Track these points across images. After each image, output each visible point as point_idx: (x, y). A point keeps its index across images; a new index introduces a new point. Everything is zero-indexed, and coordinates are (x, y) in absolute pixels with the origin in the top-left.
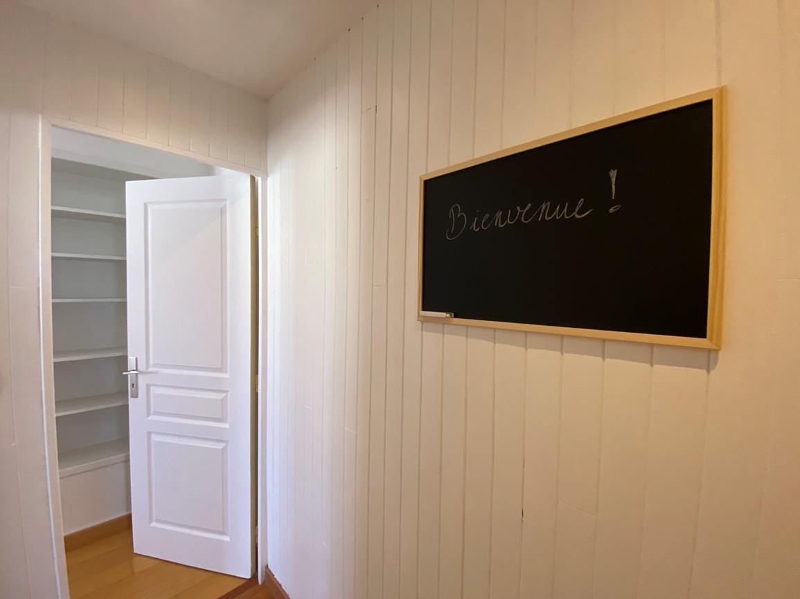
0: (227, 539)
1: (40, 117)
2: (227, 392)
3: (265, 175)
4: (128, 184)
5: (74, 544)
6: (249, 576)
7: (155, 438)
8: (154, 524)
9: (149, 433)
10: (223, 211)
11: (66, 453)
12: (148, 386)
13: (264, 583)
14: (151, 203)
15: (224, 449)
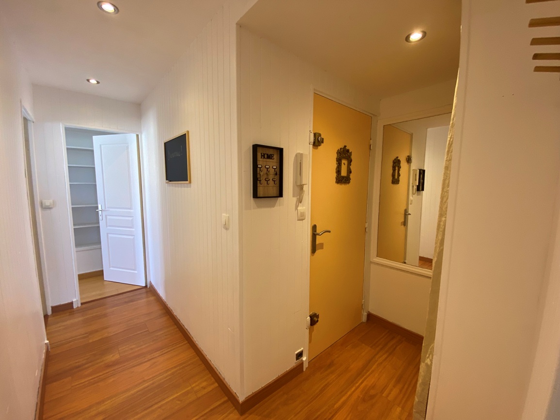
0: (136, 272)
1: (61, 123)
2: (133, 217)
3: (141, 133)
4: (94, 137)
5: (82, 277)
6: (144, 285)
7: (110, 235)
8: (111, 268)
9: (107, 234)
10: (127, 148)
11: (78, 244)
12: (106, 216)
13: (149, 288)
14: (103, 145)
15: (134, 238)
